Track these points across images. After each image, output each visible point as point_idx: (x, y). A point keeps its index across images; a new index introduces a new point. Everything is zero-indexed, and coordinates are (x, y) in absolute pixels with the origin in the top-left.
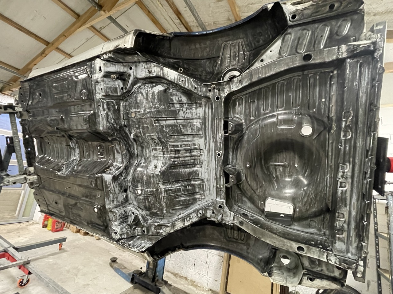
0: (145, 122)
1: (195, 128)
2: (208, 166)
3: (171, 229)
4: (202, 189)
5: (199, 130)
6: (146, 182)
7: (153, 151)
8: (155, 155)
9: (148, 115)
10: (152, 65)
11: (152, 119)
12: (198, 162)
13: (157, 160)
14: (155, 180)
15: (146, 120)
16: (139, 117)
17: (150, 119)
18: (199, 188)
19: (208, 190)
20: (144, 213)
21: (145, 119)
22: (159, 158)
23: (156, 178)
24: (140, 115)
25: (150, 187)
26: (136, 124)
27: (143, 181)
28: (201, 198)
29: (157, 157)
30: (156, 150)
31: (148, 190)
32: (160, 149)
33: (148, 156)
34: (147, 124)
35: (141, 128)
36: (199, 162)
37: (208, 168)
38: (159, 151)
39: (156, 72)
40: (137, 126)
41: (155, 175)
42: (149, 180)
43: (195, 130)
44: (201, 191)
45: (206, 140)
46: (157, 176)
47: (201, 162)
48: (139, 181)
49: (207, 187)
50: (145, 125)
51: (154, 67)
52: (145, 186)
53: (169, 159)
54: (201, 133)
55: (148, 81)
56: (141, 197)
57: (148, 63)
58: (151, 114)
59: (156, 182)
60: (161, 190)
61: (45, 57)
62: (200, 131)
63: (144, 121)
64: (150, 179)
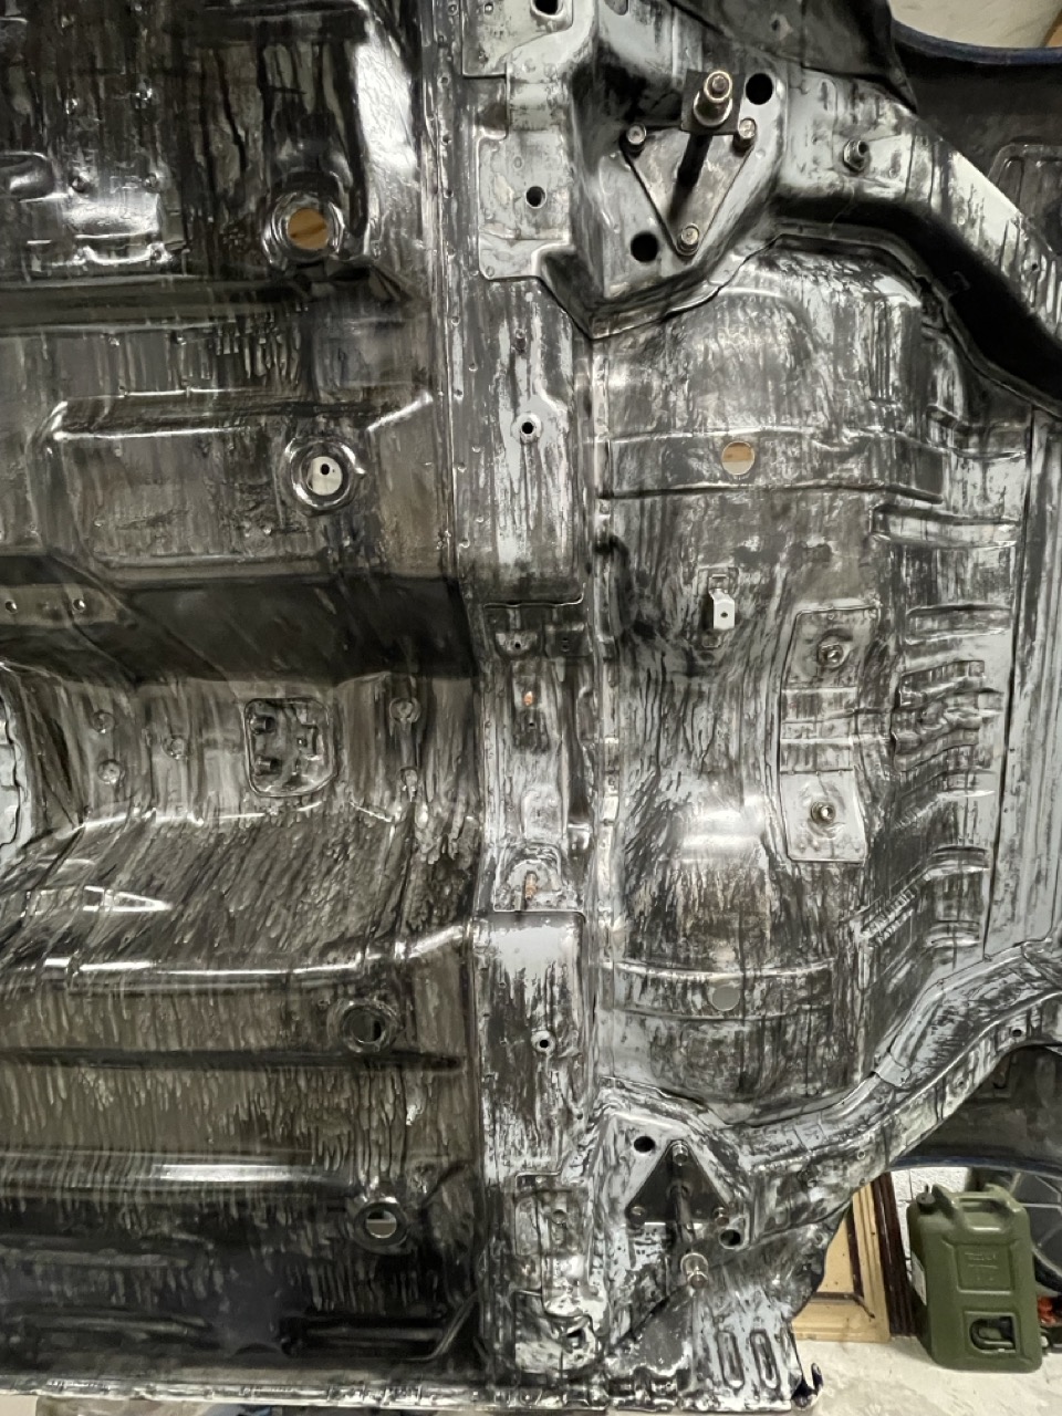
0: (821, 513)
1: (968, 576)
2: (1022, 778)
3: (873, 1161)
4: (966, 902)
5: (988, 582)
6: (774, 928)
7: (791, 716)
8: (804, 741)
9: (854, 468)
10: (889, 112)
11: (868, 498)
12: (964, 761)
13: (816, 770)
14: (832, 904)
15: (833, 499)
16: (788, 474)
17: (854, 496)
18: (947, 897)
19: (1008, 898)
20: (712, 1119)
21: (827, 495)
22: (830, 755)
23: (843, 888)
24: (797, 460)
25: (802, 953)
26: (748, 530)
27: (760, 924)
28: (956, 949)
29: (814, 751)
30: (811, 705)
31: (799, 972)
32: (838, 699)
33: (733, 751)
34: (826, 533)
35: (783, 556)
36: (969, 759)
37: (1023, 784)
38: (828, 712)
39: (904, 172)
40: (753, 544)
41: (834, 870)
42: (793, 910)
43: (968, 587)
44: (960, 909)
45: (1033, 639)
46: (851, 871)
47: (981, 758)
48: (728, 922)
49: (1000, 886)
50: (813, 541)
51: (897, 130)
52: (770, 951)
53: (883, 760)
54: (998, 598)
55: (805, 233)
56: (729, 1031)
57: (864, 87)
58: (868, 461)
59: (838, 911)
60: (855, 956)
62: (993, 588)
63: (814, 509)
64: (800, 904)
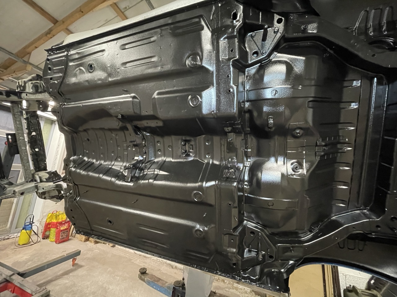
17: (302, 99)
61: (51, 38)
